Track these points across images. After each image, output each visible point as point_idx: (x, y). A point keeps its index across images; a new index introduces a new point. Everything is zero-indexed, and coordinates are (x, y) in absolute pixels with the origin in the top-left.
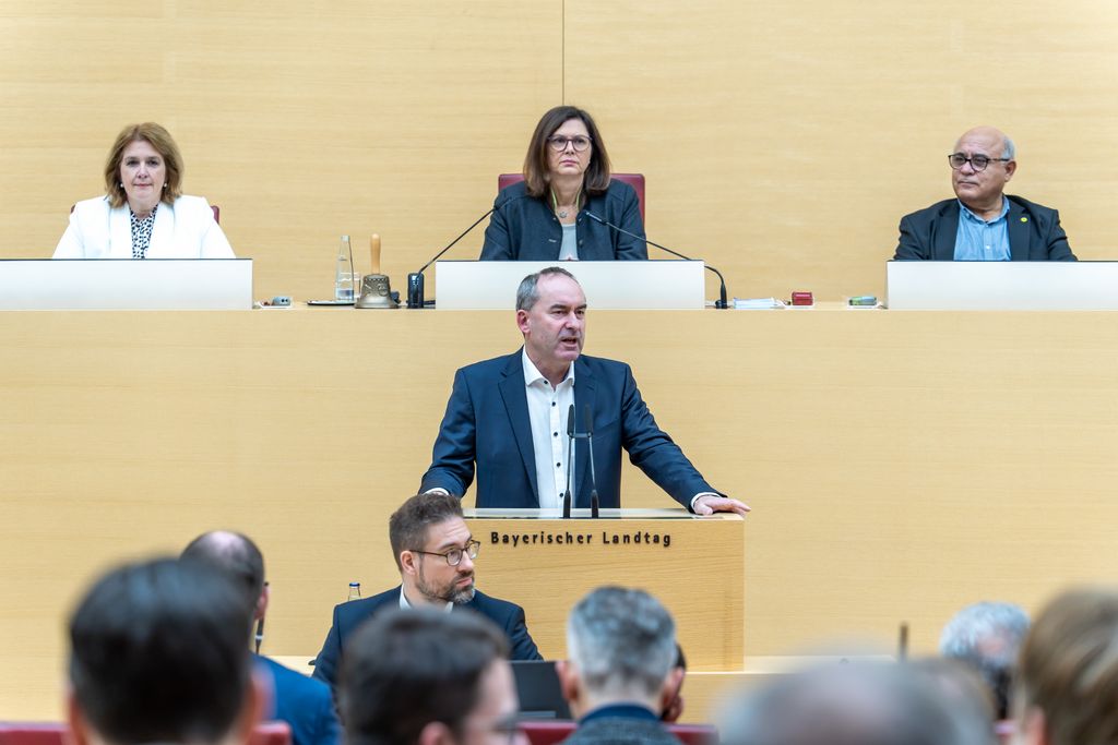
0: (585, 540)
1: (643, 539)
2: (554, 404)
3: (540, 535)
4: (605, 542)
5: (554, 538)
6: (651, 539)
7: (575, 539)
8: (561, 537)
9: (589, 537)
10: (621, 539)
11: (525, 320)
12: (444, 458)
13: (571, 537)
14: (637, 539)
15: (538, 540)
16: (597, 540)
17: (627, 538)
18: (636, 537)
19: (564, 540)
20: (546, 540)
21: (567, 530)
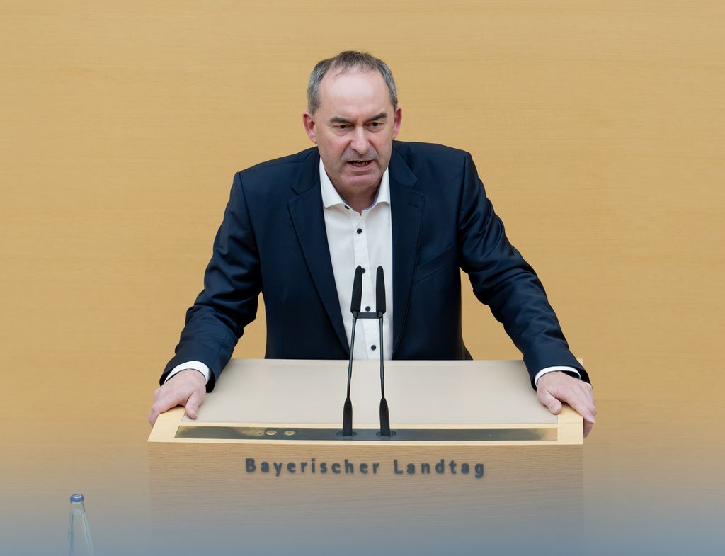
0: (370, 469)
1: (447, 469)
2: (359, 231)
3: (310, 463)
4: (397, 472)
5: (329, 467)
6: (458, 469)
7: (357, 468)
8: (338, 465)
9: (376, 466)
10: (418, 469)
11: (313, 124)
12: (216, 296)
13: (351, 466)
14: (440, 467)
15: (308, 469)
16: (386, 469)
17: (425, 467)
18: (438, 465)
19: (342, 468)
20: (318, 468)
21: (345, 457)
